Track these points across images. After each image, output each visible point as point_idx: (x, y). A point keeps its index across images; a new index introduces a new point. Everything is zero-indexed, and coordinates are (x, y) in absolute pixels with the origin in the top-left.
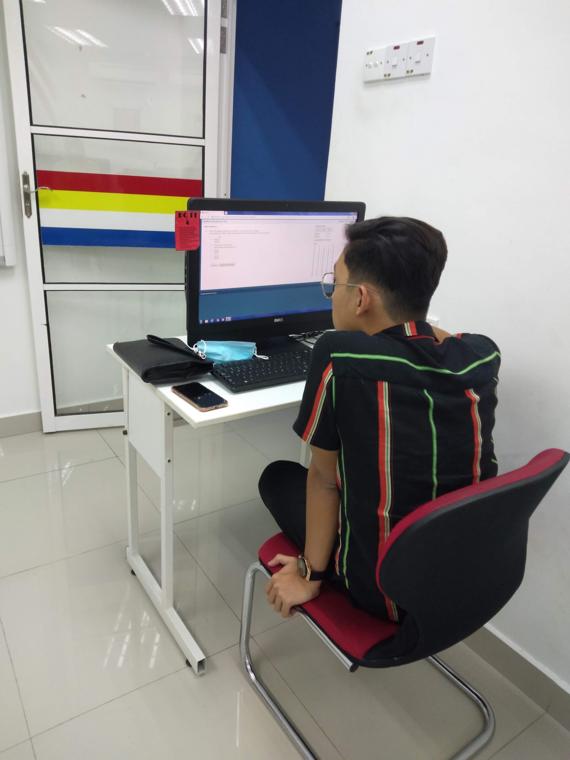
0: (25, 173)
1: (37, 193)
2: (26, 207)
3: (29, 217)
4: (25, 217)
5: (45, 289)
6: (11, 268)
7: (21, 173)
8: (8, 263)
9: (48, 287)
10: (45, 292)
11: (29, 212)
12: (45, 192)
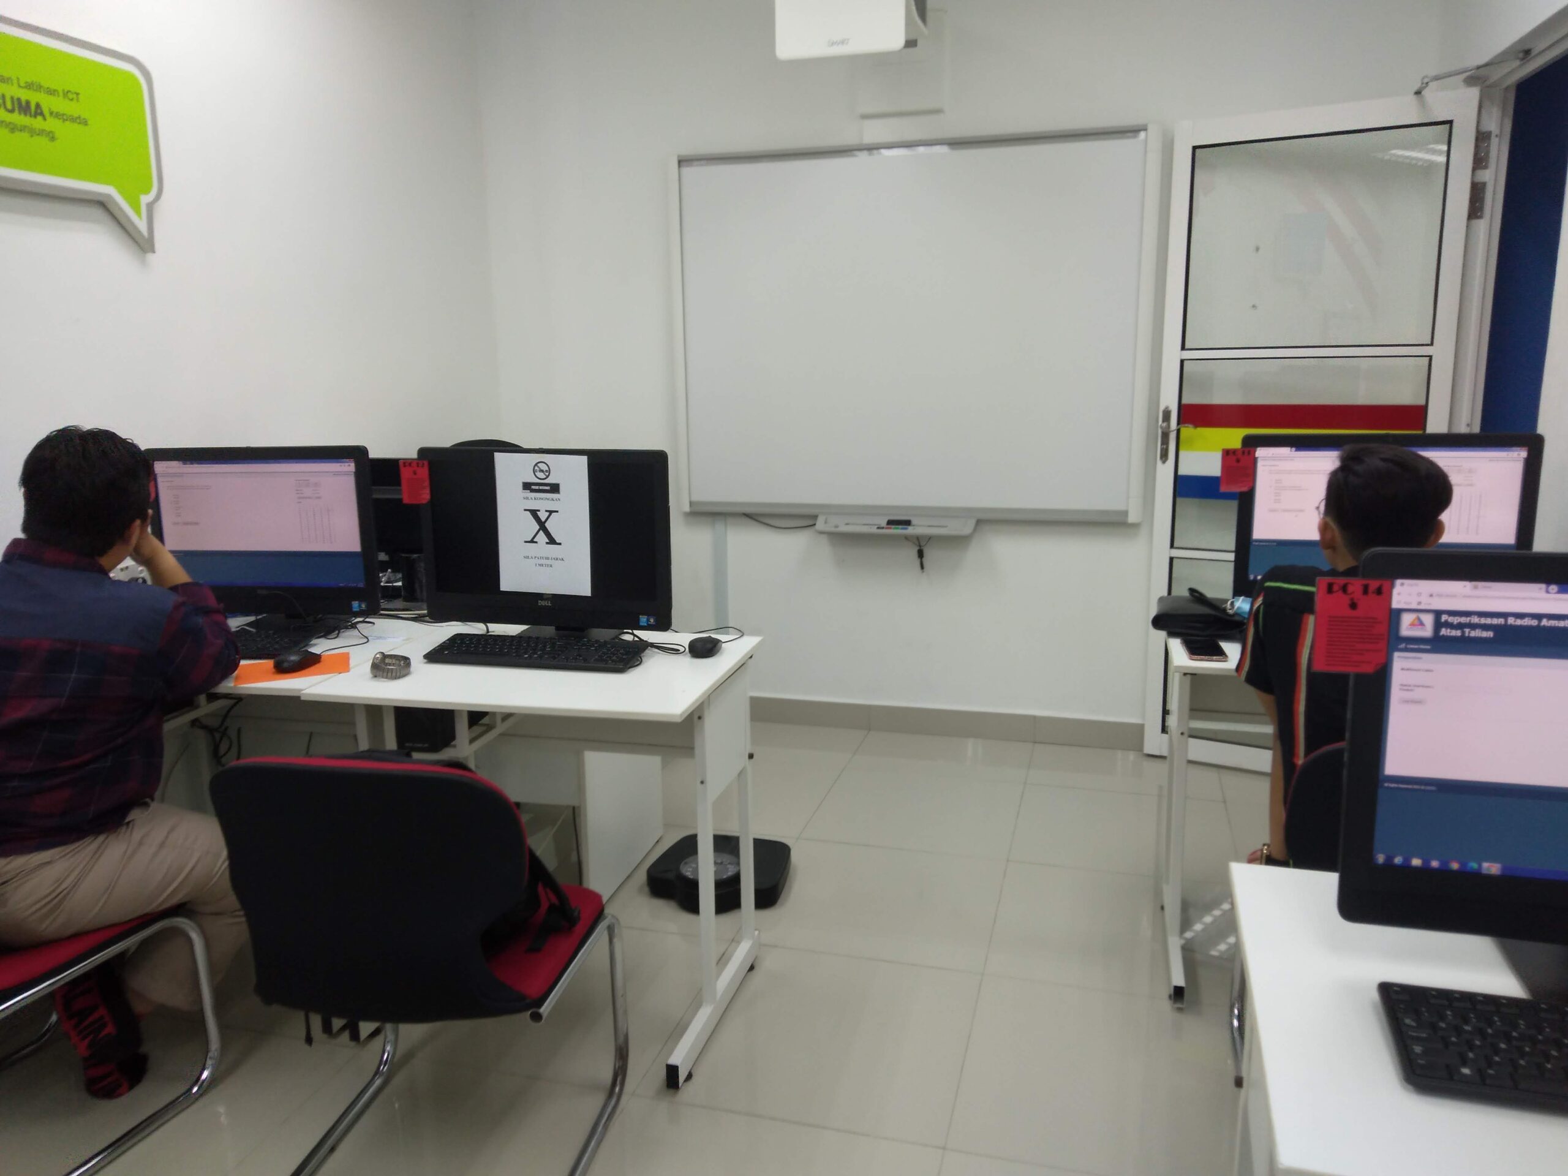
0: (1167, 408)
1: (1178, 431)
2: (1162, 450)
3: (1164, 462)
4: (1159, 462)
5: (1172, 556)
6: (1135, 526)
7: (1162, 408)
8: (1131, 519)
9: (1176, 553)
10: (1171, 559)
11: (1164, 456)
12: (1188, 431)
